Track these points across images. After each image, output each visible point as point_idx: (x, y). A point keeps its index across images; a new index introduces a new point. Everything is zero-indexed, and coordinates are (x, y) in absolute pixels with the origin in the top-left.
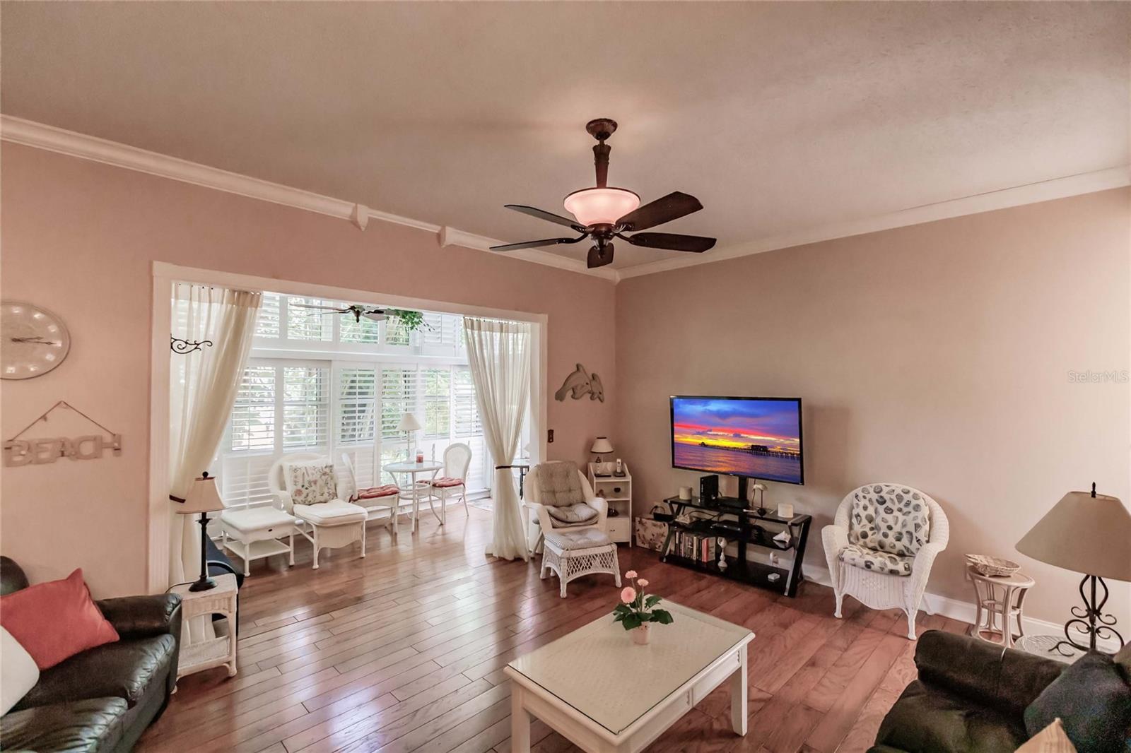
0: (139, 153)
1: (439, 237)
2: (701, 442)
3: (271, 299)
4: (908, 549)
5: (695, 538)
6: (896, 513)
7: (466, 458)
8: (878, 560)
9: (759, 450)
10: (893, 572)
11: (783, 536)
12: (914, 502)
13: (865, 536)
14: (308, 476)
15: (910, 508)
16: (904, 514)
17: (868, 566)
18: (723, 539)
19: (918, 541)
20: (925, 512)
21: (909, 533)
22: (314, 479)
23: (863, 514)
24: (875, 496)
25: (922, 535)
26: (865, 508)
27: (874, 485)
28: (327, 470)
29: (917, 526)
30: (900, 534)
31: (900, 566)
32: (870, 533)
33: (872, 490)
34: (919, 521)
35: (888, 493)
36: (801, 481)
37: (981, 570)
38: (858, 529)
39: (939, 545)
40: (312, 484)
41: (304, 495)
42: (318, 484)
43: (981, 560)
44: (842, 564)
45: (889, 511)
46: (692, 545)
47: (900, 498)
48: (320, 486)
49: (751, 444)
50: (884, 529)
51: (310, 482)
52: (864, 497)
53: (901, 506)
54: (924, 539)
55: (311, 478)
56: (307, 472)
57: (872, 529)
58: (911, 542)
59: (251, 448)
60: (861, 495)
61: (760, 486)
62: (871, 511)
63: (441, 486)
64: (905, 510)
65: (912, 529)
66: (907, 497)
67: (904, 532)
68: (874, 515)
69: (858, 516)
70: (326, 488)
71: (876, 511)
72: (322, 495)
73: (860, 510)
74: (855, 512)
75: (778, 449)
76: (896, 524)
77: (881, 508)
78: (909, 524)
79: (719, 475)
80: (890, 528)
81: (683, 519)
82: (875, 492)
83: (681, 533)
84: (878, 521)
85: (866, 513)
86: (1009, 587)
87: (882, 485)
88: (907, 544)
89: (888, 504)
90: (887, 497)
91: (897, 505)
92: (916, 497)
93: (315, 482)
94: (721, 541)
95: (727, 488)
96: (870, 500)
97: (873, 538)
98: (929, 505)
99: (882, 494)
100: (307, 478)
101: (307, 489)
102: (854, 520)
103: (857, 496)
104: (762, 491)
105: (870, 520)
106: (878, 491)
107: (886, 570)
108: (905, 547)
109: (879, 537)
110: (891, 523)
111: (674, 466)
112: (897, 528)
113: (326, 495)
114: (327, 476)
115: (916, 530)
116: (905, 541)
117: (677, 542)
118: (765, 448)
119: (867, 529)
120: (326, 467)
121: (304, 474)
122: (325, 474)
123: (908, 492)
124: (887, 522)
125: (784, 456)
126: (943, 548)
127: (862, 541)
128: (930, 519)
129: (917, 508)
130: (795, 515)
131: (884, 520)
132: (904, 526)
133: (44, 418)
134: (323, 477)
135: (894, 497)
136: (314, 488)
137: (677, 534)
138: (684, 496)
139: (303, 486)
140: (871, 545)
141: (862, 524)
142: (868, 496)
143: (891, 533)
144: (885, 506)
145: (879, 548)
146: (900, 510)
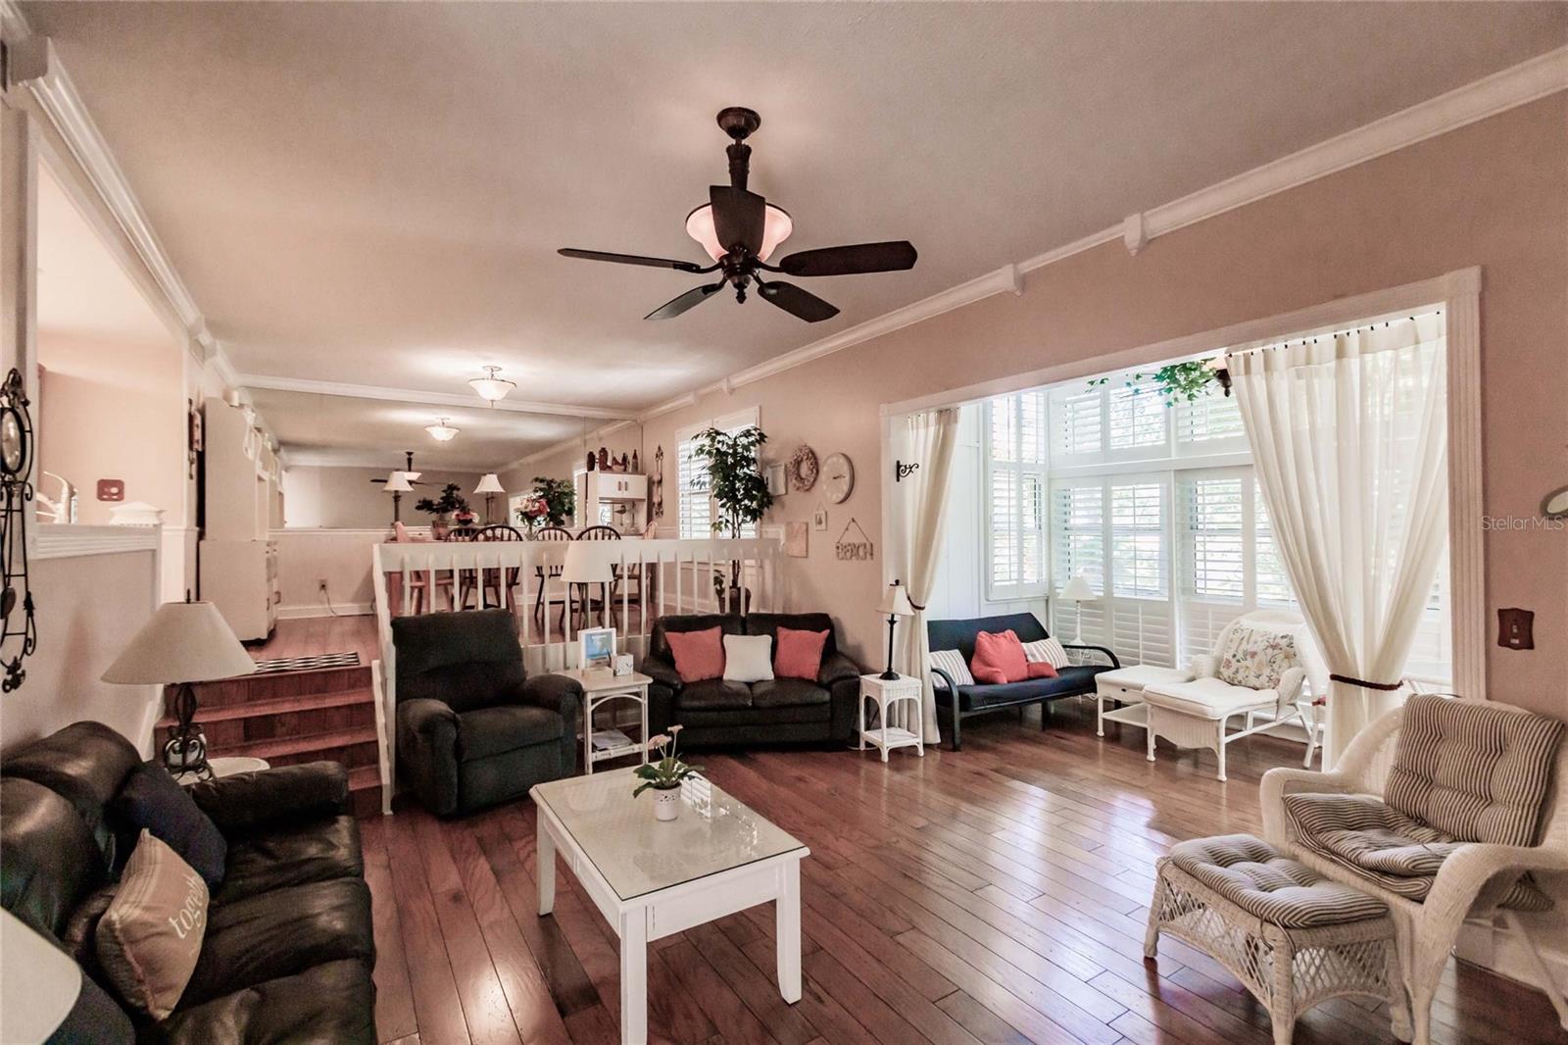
14: (1248, 643)
22: (1254, 649)
28: (1284, 643)
40: (1248, 657)
41: (1233, 669)
42: (1257, 659)
48: (1260, 662)
51: (1245, 653)
55: (1251, 648)
56: (1249, 638)
59: (1209, 592)
70: (1269, 670)
72: (1258, 677)
93: (1253, 655)
100: (1244, 646)
101: (1238, 661)
113: (1264, 679)
114: (1276, 651)
120: (1282, 637)
121: (1242, 639)
122: (1274, 647)
133: (847, 529)
134: (1270, 650)
136: (1249, 662)
139: (1234, 656)
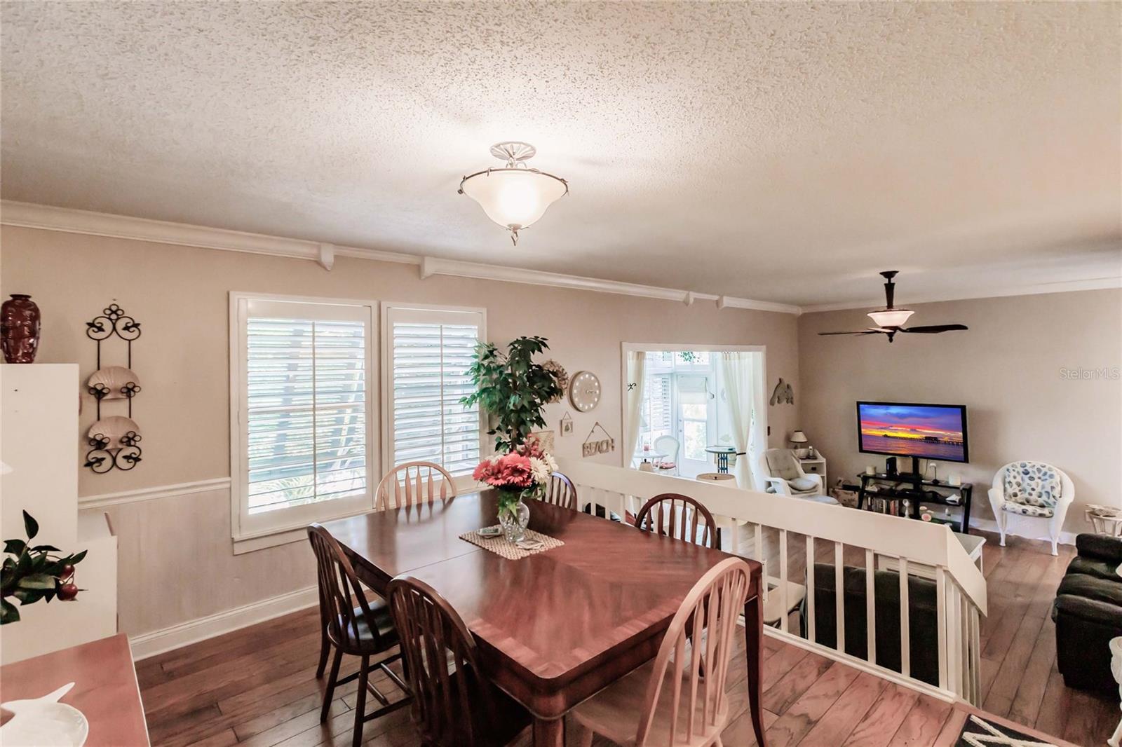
0: (621, 285)
1: (717, 303)
2: (884, 434)
3: (648, 354)
4: (1047, 503)
5: (884, 501)
6: (1037, 480)
7: (676, 446)
8: (1030, 509)
9: (931, 440)
10: (1041, 515)
11: (955, 497)
12: (1049, 473)
13: (1015, 495)
15: (1047, 477)
16: (1043, 481)
17: (1024, 512)
18: (907, 500)
19: (1054, 497)
20: (1057, 479)
21: (1048, 492)
23: (1014, 481)
24: (1021, 470)
25: (1056, 493)
26: (1015, 477)
27: (1020, 462)
29: (1053, 488)
30: (1041, 493)
31: (1046, 511)
32: (1019, 493)
33: (1019, 466)
34: (1053, 485)
35: (1031, 467)
36: (966, 460)
37: (1097, 512)
38: (1010, 491)
39: (1068, 499)
43: (1097, 507)
44: (1005, 512)
45: (1032, 479)
46: (882, 506)
47: (1039, 470)
49: (924, 436)
50: (1029, 490)
52: (1014, 470)
53: (1040, 475)
54: (1057, 496)
57: (1020, 491)
58: (1049, 498)
60: (1011, 469)
61: (934, 465)
62: (1019, 479)
63: (666, 468)
64: (1043, 478)
65: (1049, 490)
66: (1044, 470)
67: (1043, 492)
68: (1021, 482)
69: (1010, 482)
71: (1023, 479)
73: (1011, 479)
74: (1007, 480)
75: (946, 439)
76: (1037, 487)
77: (1026, 477)
78: (1046, 486)
79: (897, 457)
80: (1033, 489)
81: (872, 488)
82: (1021, 467)
83: (872, 498)
84: (1024, 485)
85: (1016, 480)
86: (1116, 522)
87: (1026, 462)
88: (1046, 499)
89: (1031, 474)
90: (1030, 470)
91: (1038, 475)
92: (1050, 469)
94: (905, 502)
95: (902, 467)
96: (1018, 472)
97: (1021, 497)
98: (1058, 475)
99: (1026, 468)
102: (1007, 485)
103: (1008, 470)
104: (935, 468)
105: (1019, 485)
106: (1024, 466)
107: (1037, 514)
108: (1045, 501)
109: (1026, 495)
110: (1034, 486)
111: (861, 450)
112: (1038, 490)
115: (1052, 491)
116: (1044, 497)
117: (869, 504)
118: (936, 439)
119: (1017, 491)
123: (1044, 467)
124: (1030, 486)
125: (951, 443)
126: (1071, 500)
127: (1014, 498)
128: (1061, 483)
129: (1051, 476)
130: (962, 484)
131: (1028, 484)
132: (1043, 487)
133: (593, 431)
135: (1035, 469)
137: (869, 499)
138: (870, 472)
140: (1020, 501)
141: (1013, 488)
142: (1016, 470)
143: (1033, 493)
144: (1028, 476)
145: (1026, 503)
146: (1039, 478)
